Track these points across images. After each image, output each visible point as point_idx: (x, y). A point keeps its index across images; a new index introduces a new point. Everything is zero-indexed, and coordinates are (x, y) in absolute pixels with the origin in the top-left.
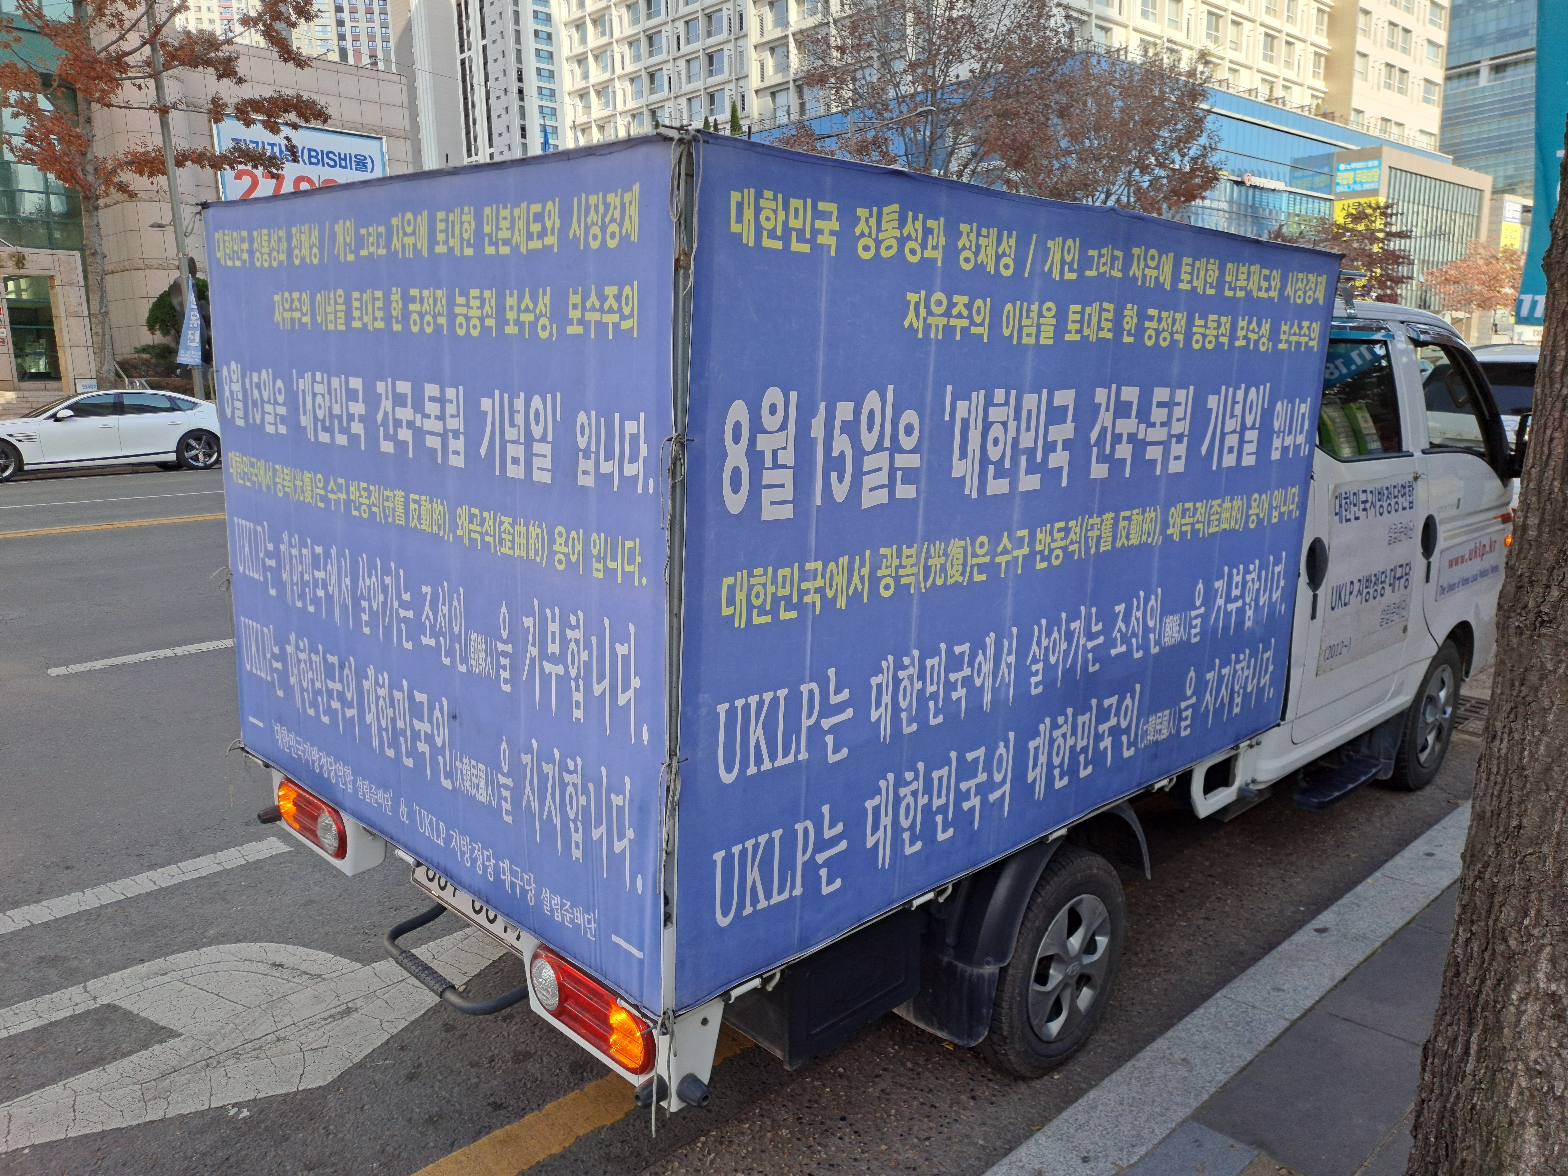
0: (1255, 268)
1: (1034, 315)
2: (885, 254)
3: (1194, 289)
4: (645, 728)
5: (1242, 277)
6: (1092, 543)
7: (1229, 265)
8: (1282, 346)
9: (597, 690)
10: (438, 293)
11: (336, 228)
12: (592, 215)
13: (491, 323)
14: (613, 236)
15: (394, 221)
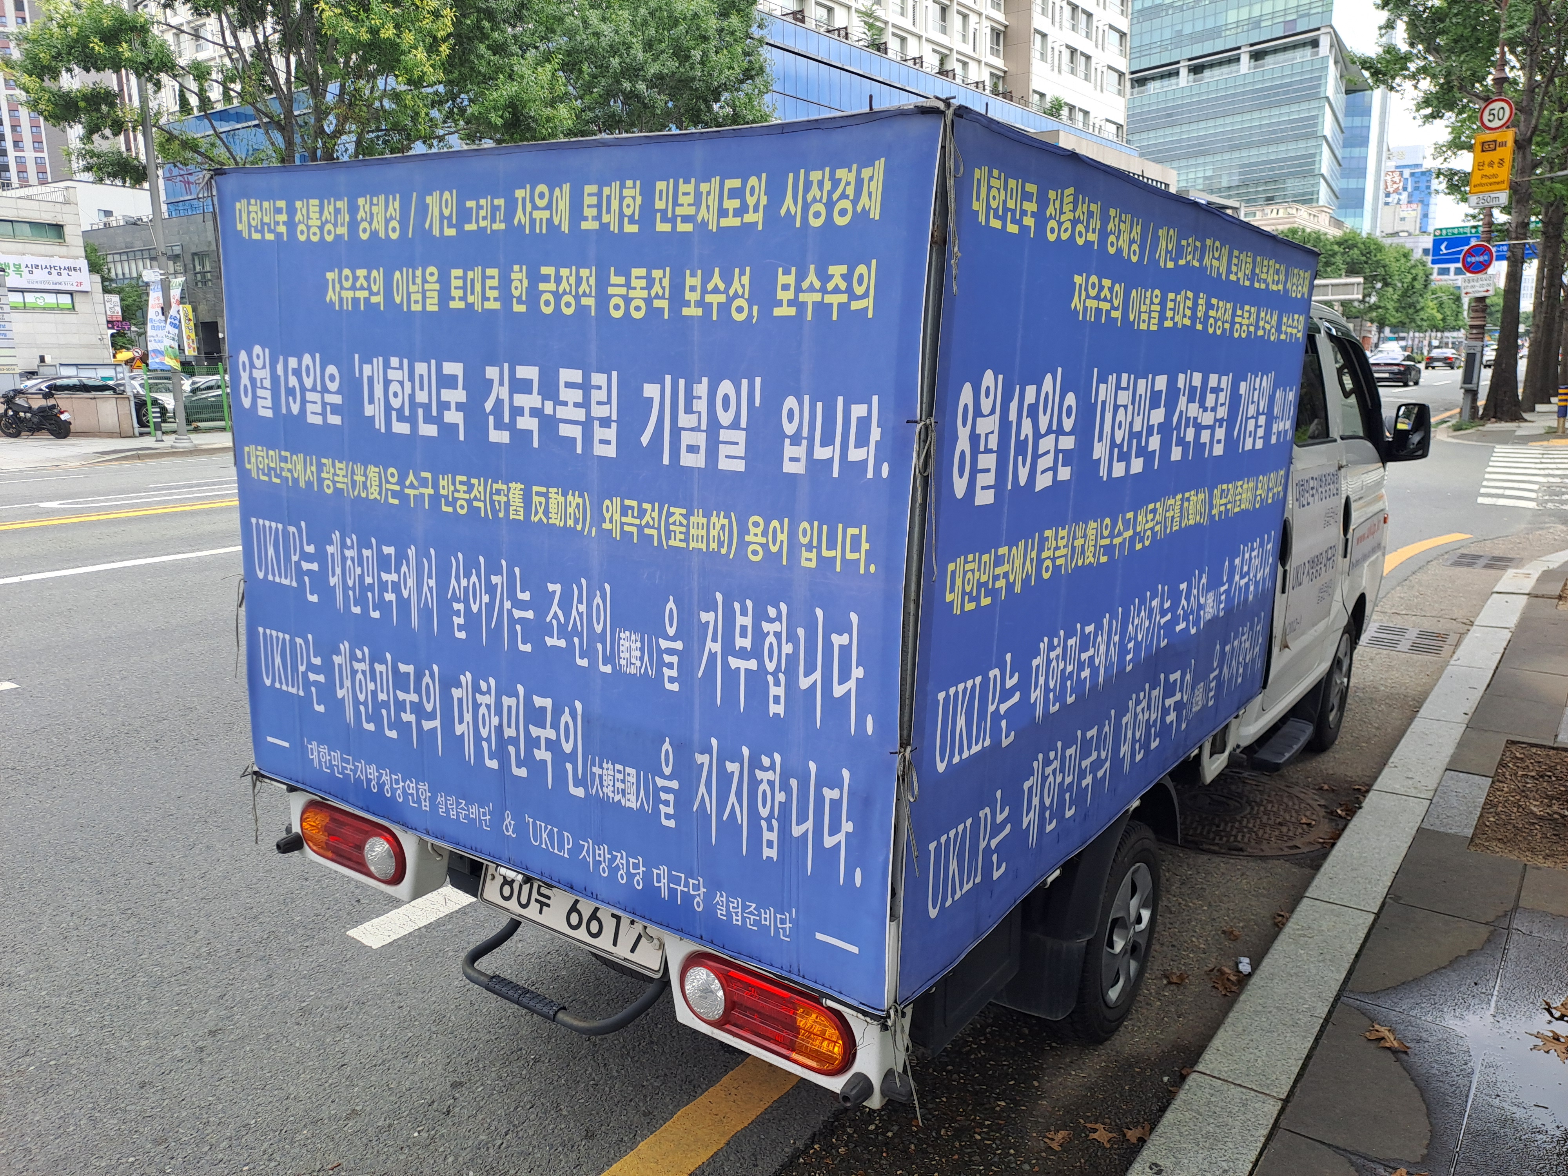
0: (1272, 262)
1: (1148, 301)
2: (1063, 236)
3: (1238, 280)
4: (869, 718)
5: (1265, 269)
6: (1169, 524)
7: (1258, 259)
8: (1283, 337)
9: (805, 683)
10: (584, 272)
11: (429, 199)
12: (815, 191)
13: (663, 304)
14: (843, 212)
15: (519, 194)
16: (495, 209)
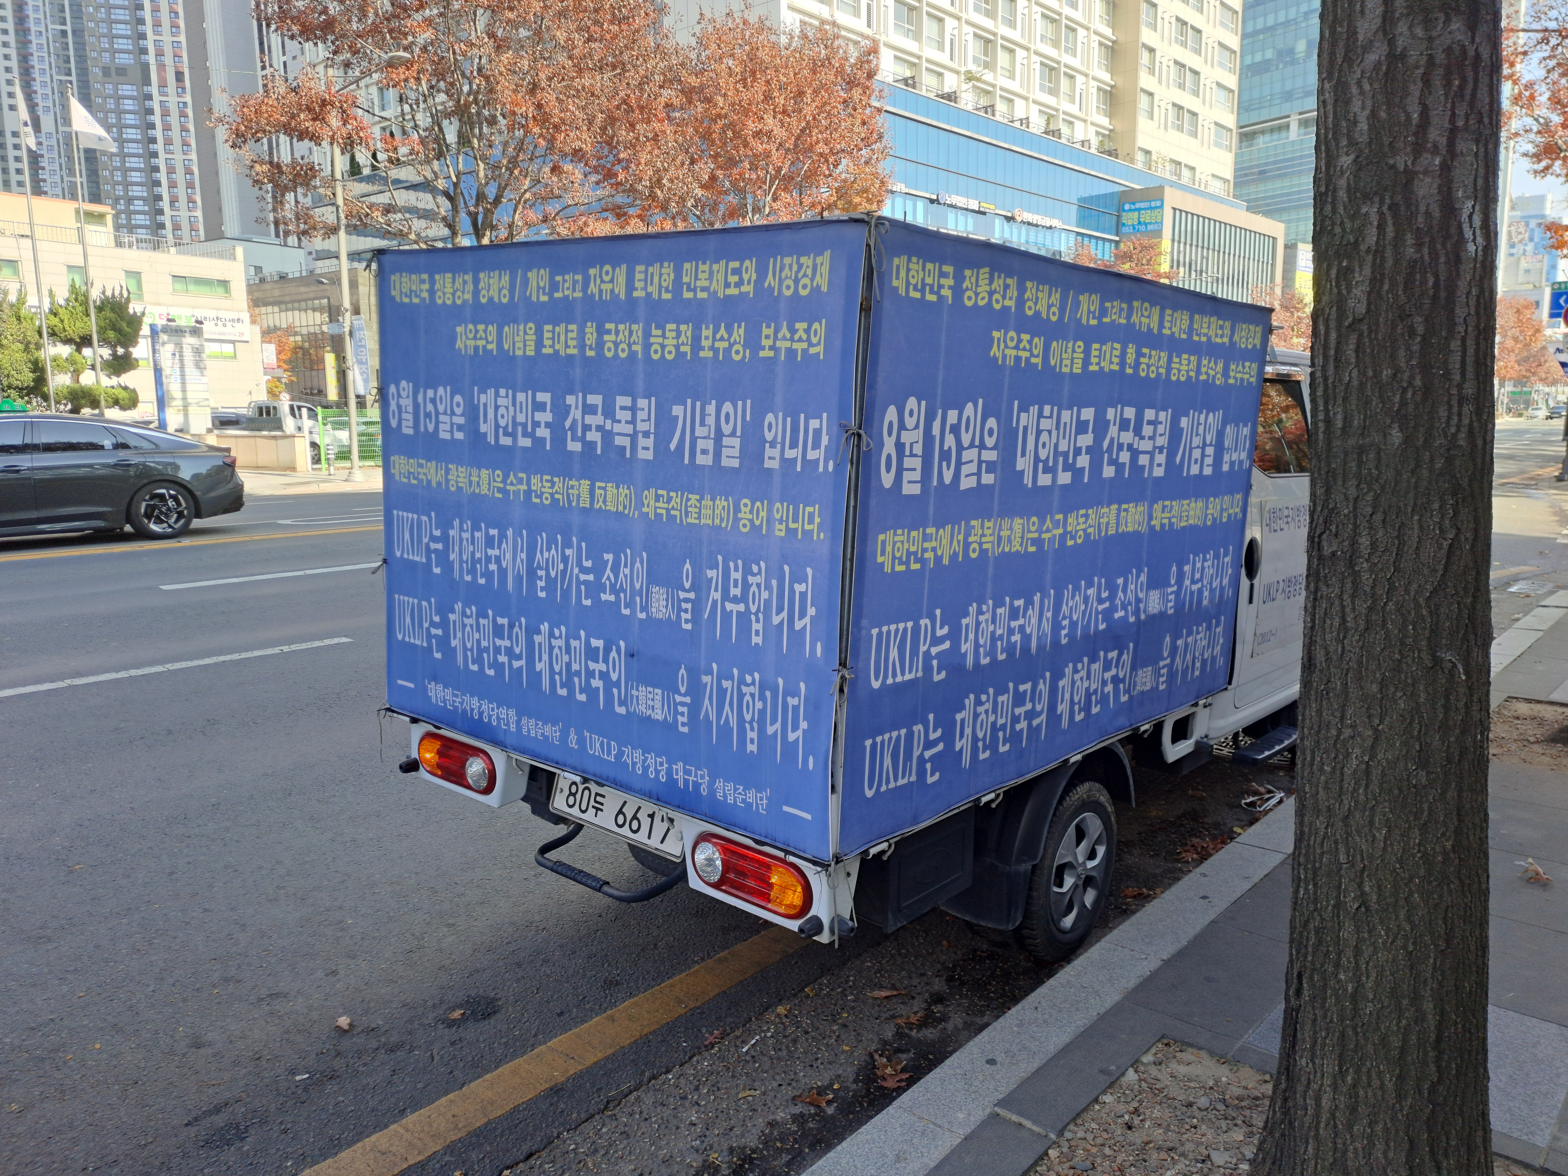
0: (1213, 319)
1: (1070, 351)
2: (981, 303)
3: (1173, 334)
4: (819, 645)
5: (1205, 325)
6: (1103, 528)
7: (1197, 317)
8: (1231, 381)
9: (776, 620)
10: (635, 327)
11: (529, 275)
12: (787, 271)
13: (686, 349)
14: (805, 287)
15: (592, 271)
16: (575, 282)
